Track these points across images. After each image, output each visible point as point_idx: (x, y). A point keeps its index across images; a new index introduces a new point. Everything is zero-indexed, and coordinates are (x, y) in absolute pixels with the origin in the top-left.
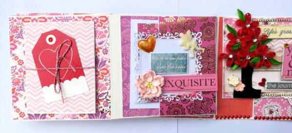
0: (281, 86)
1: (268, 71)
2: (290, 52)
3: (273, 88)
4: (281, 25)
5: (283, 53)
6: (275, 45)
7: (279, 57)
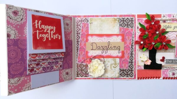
0: (175, 62)
1: (166, 52)
3: (170, 63)
4: (174, 23)
5: (176, 40)
6: (171, 36)
7: (173, 43)
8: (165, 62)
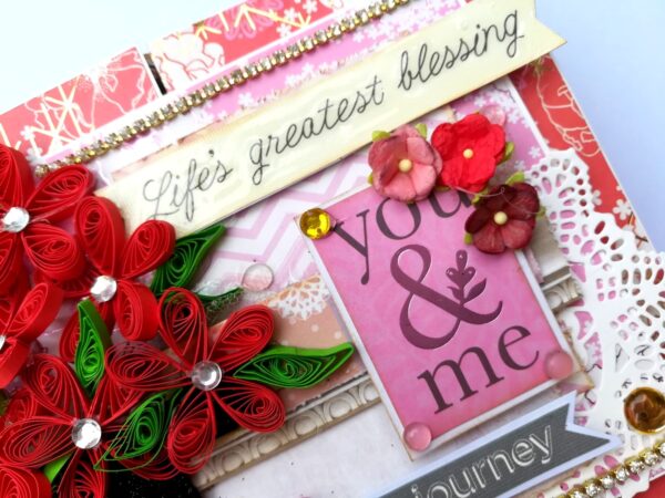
1: (302, 439)
2: (364, 251)
6: (269, 251)
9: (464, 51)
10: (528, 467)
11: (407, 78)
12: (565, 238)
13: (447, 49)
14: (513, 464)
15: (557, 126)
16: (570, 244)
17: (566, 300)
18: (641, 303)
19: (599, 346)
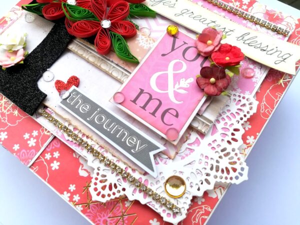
0: (100, 119)
1: (99, 68)
2: (173, 49)
3: (77, 111)
5: (155, 45)
7: (142, 48)
8: (66, 94)
9: (265, 49)
10: (127, 146)
11: (241, 38)
12: (223, 119)
13: (261, 44)
14: (126, 139)
15: (264, 99)
16: (222, 122)
17: (199, 128)
18: (217, 162)
19: (190, 154)
